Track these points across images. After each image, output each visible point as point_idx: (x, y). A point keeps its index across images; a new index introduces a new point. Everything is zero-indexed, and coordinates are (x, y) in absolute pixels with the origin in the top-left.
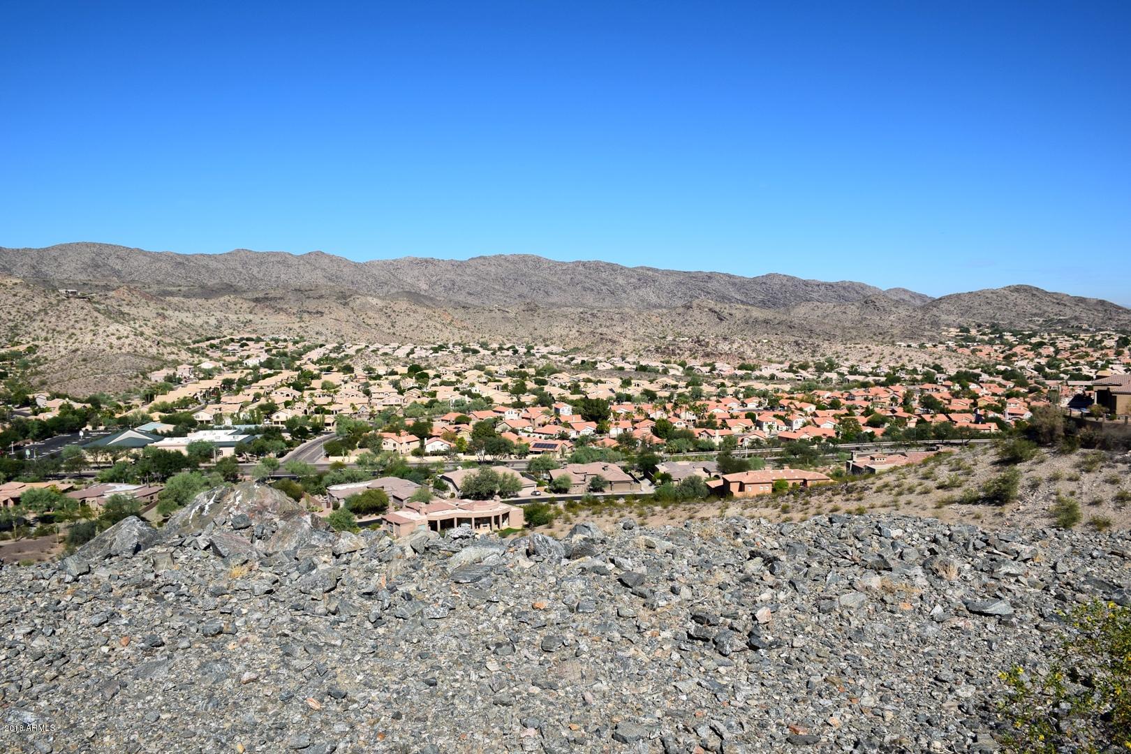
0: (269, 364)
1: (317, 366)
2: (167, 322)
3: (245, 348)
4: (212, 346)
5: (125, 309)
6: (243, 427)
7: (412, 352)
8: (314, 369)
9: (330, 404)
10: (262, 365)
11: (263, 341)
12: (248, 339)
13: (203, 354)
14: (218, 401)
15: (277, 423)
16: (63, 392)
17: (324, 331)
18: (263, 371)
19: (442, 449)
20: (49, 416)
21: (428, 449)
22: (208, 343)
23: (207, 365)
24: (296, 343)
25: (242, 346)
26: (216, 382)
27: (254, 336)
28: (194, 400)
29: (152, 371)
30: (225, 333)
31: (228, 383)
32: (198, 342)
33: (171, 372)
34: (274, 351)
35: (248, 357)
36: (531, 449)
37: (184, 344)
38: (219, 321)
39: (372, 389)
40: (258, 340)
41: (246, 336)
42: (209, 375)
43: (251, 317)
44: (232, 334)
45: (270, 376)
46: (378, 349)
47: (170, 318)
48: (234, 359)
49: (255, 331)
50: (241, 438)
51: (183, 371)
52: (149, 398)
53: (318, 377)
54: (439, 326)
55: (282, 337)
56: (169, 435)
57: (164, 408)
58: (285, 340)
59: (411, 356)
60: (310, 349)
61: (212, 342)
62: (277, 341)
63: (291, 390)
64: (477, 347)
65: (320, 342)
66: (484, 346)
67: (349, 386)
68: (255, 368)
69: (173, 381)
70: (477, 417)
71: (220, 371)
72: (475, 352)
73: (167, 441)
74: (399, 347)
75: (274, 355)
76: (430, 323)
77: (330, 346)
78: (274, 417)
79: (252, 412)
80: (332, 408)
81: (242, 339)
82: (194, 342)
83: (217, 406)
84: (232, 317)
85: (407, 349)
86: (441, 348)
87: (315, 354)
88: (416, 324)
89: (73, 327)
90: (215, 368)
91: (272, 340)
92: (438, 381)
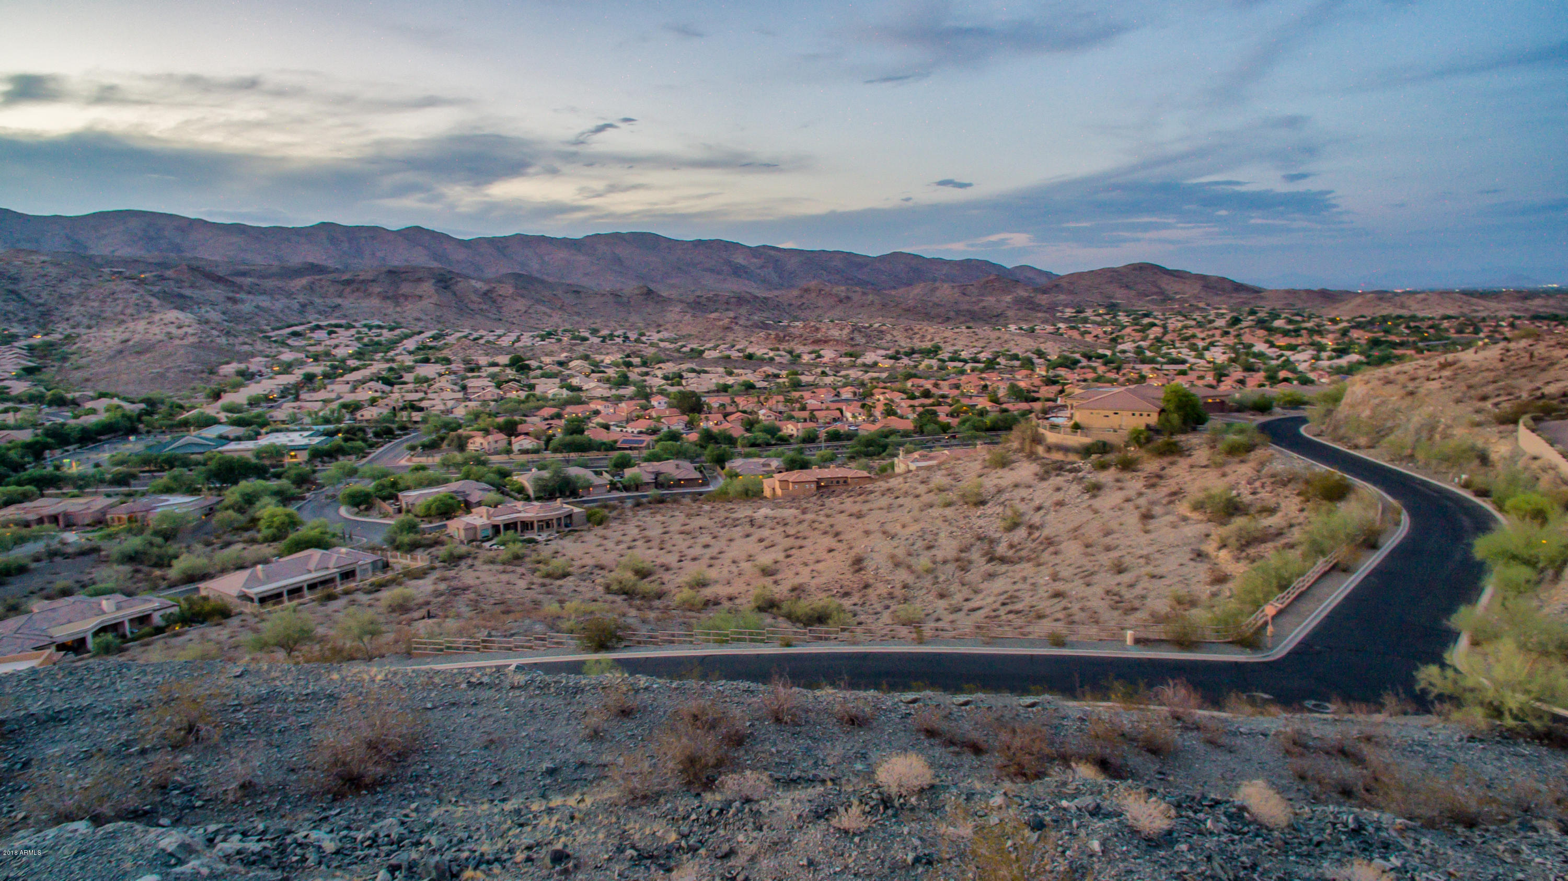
0: (359, 355)
1: (412, 358)
2: (240, 306)
3: (334, 335)
4: (295, 334)
5: (187, 292)
6: (322, 428)
7: (518, 339)
8: (409, 361)
9: (421, 400)
10: (351, 356)
11: (354, 327)
12: (336, 326)
13: (284, 344)
14: (297, 398)
15: (361, 421)
16: (112, 390)
17: (424, 317)
18: (352, 363)
19: (530, 447)
20: (93, 419)
21: (516, 447)
22: (290, 330)
23: (287, 356)
24: (392, 329)
25: (330, 333)
26: (297, 376)
27: (343, 322)
28: (267, 399)
29: (221, 364)
30: (310, 319)
31: (310, 378)
32: (278, 328)
33: (243, 366)
34: (366, 340)
35: (336, 346)
36: (618, 445)
37: (262, 331)
38: (303, 305)
39: (470, 383)
40: (349, 327)
41: (333, 322)
42: (287, 368)
43: (339, 301)
44: (317, 320)
45: (357, 369)
46: (481, 337)
47: (243, 301)
48: (320, 349)
49: (345, 316)
50: (317, 440)
51: (255, 364)
52: (217, 396)
53: (410, 369)
54: (548, 311)
55: (377, 323)
56: (238, 439)
57: (229, 409)
58: (380, 327)
59: (517, 345)
60: (407, 337)
61: (296, 329)
62: (370, 328)
63: (379, 385)
64: (587, 334)
65: (418, 330)
66: (595, 332)
67: (443, 379)
68: (343, 361)
69: (247, 376)
70: (572, 411)
71: (302, 363)
72: (585, 339)
73: (233, 446)
74: (504, 334)
75: (366, 345)
76: (539, 307)
77: (428, 334)
78: (358, 415)
79: (333, 412)
80: (424, 404)
81: (330, 325)
82: (273, 329)
83: (295, 404)
84: (317, 301)
85: (513, 336)
86: (549, 334)
87: (411, 344)
88: (524, 309)
89: (123, 313)
90: (296, 360)
91: (365, 326)
92: (539, 372)
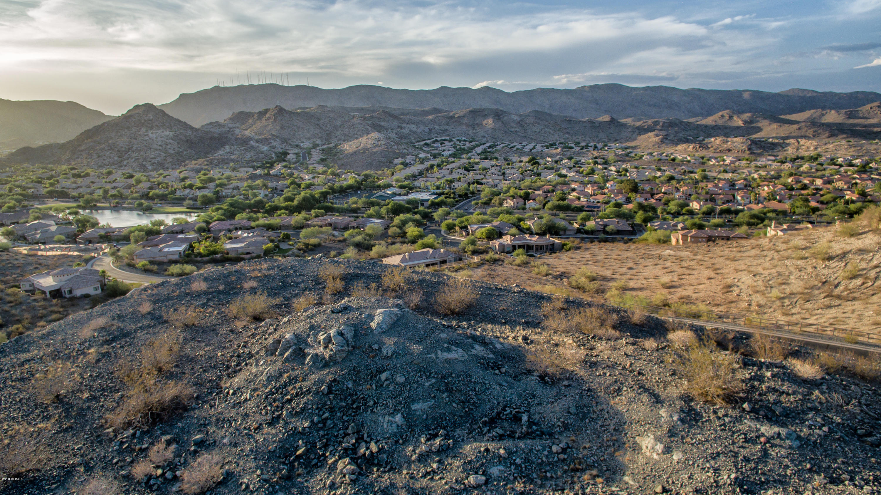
0: (454, 155)
1: (479, 157)
2: (403, 130)
3: (443, 145)
4: (427, 145)
5: (382, 124)
6: (435, 191)
7: (534, 147)
8: (477, 159)
9: (482, 179)
10: (450, 155)
11: (452, 141)
12: (445, 140)
13: (421, 149)
14: (425, 176)
15: (453, 189)
16: (352, 170)
17: (486, 136)
18: (451, 159)
19: (535, 207)
20: (345, 183)
21: (527, 206)
22: (424, 142)
23: (422, 155)
24: (470, 142)
25: (441, 144)
26: (426, 165)
27: (448, 138)
28: (413, 176)
29: (394, 159)
30: (433, 136)
31: (432, 166)
32: (419, 142)
33: (403, 160)
34: (458, 148)
35: (444, 151)
36: (585, 208)
37: (412, 143)
38: (430, 130)
39: (507, 171)
40: (450, 141)
41: (443, 138)
42: (422, 162)
43: (446, 127)
44: (436, 137)
45: (453, 162)
46: (515, 146)
47: (404, 128)
48: (437, 152)
49: (448, 135)
50: (433, 197)
51: (409, 159)
52: (393, 174)
53: (478, 163)
54: (551, 132)
55: (463, 138)
56: (400, 195)
57: (398, 180)
58: (465, 141)
59: (533, 151)
60: (477, 146)
61: (427, 141)
62: (460, 141)
63: (463, 171)
64: (572, 145)
65: (483, 142)
66: (577, 144)
67: (493, 169)
68: (447, 158)
69: (405, 165)
70: (560, 189)
71: (429, 159)
72: (571, 148)
73: (398, 198)
74: (527, 145)
75: (457, 150)
76: (547, 130)
77: (488, 145)
78: (452, 186)
79: (441, 184)
80: (483, 181)
81: (442, 140)
82: (417, 142)
84: (437, 127)
85: (531, 146)
86: (551, 145)
87: (479, 150)
88: (538, 131)
89: (357, 134)
90: (426, 157)
91: (458, 140)
92: (543, 166)
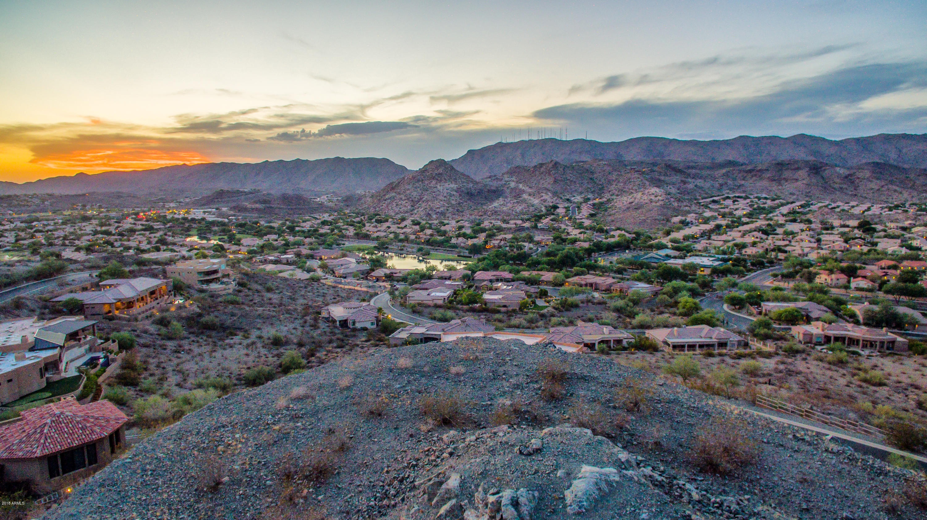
0: (750, 215)
1: (784, 218)
2: (687, 186)
3: (736, 203)
4: (714, 202)
5: (662, 178)
6: (720, 257)
7: (869, 209)
8: (781, 220)
9: (786, 246)
10: (744, 216)
11: (749, 198)
12: (738, 197)
13: (706, 207)
14: (709, 238)
15: (745, 255)
16: (622, 226)
17: (797, 193)
18: (744, 220)
19: (866, 286)
20: (612, 240)
21: (853, 285)
22: (711, 199)
23: (708, 214)
24: (773, 200)
25: (734, 202)
26: (711, 225)
27: (743, 195)
28: (693, 237)
29: (672, 216)
30: (724, 193)
31: (718, 227)
32: (705, 198)
33: (683, 218)
34: (755, 206)
35: (737, 209)
38: (721, 185)
39: (824, 238)
40: (746, 198)
41: (737, 195)
42: (706, 221)
43: (743, 182)
44: (728, 193)
45: (747, 223)
46: (838, 207)
47: (689, 183)
48: (727, 210)
49: (744, 192)
50: (717, 263)
51: (690, 217)
52: (668, 233)
53: (781, 226)
54: (899, 189)
55: (764, 196)
56: (675, 257)
57: (674, 241)
58: (766, 198)
59: (866, 213)
60: (782, 205)
61: (715, 198)
62: (759, 198)
63: (760, 234)
65: (791, 200)
67: (804, 234)
68: (739, 218)
69: (685, 224)
70: (907, 265)
71: (716, 218)
73: (672, 261)
74: (857, 205)
75: (754, 209)
76: (891, 187)
77: (798, 204)
78: (743, 251)
79: (729, 247)
80: (787, 249)
81: (735, 197)
82: (703, 199)
83: (708, 242)
84: (730, 182)
85: (865, 207)
86: (897, 207)
87: (785, 210)
88: (877, 188)
89: (632, 189)
90: (712, 216)
91: (756, 197)
92: (882, 234)
